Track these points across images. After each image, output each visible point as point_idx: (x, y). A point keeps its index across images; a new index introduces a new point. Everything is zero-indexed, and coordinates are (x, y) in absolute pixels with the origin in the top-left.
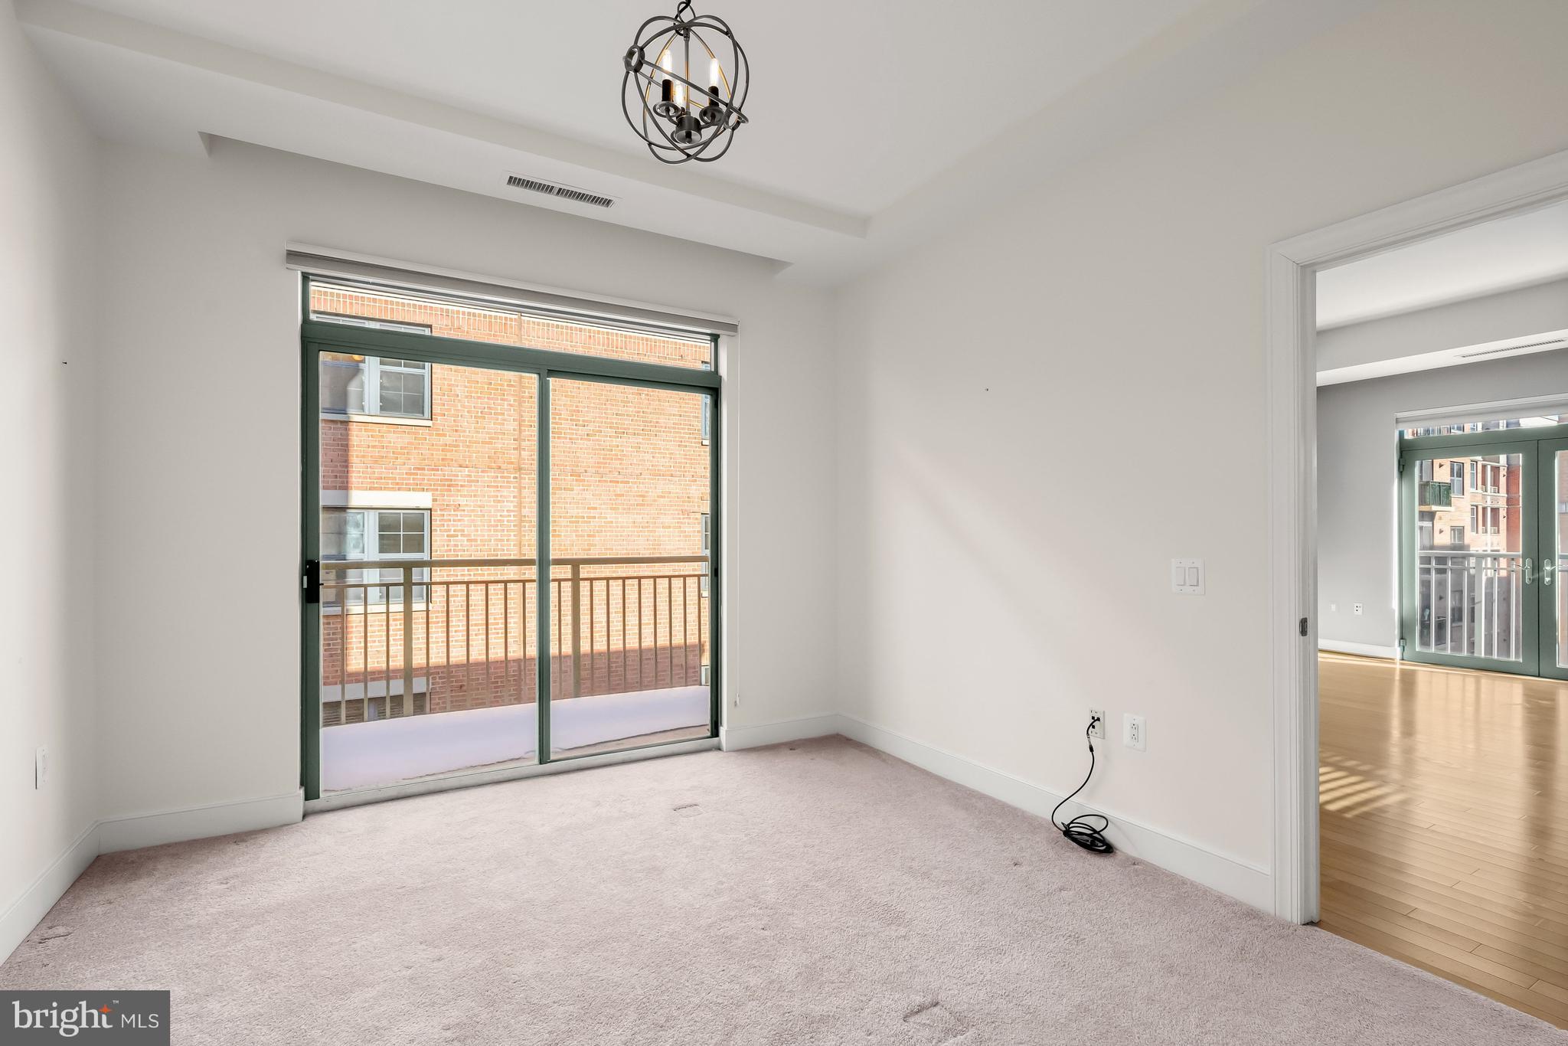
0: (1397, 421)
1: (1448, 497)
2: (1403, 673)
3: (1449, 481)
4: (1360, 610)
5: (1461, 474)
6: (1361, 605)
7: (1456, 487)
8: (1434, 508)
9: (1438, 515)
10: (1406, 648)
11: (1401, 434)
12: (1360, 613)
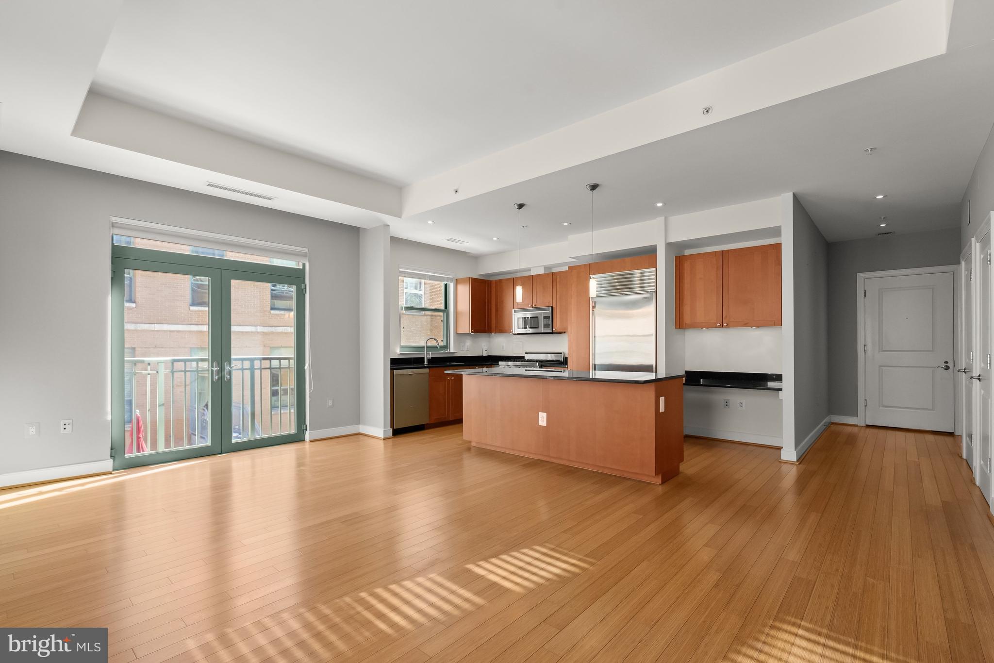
4: (68, 427)
6: (70, 421)
10: (116, 459)
12: (69, 431)
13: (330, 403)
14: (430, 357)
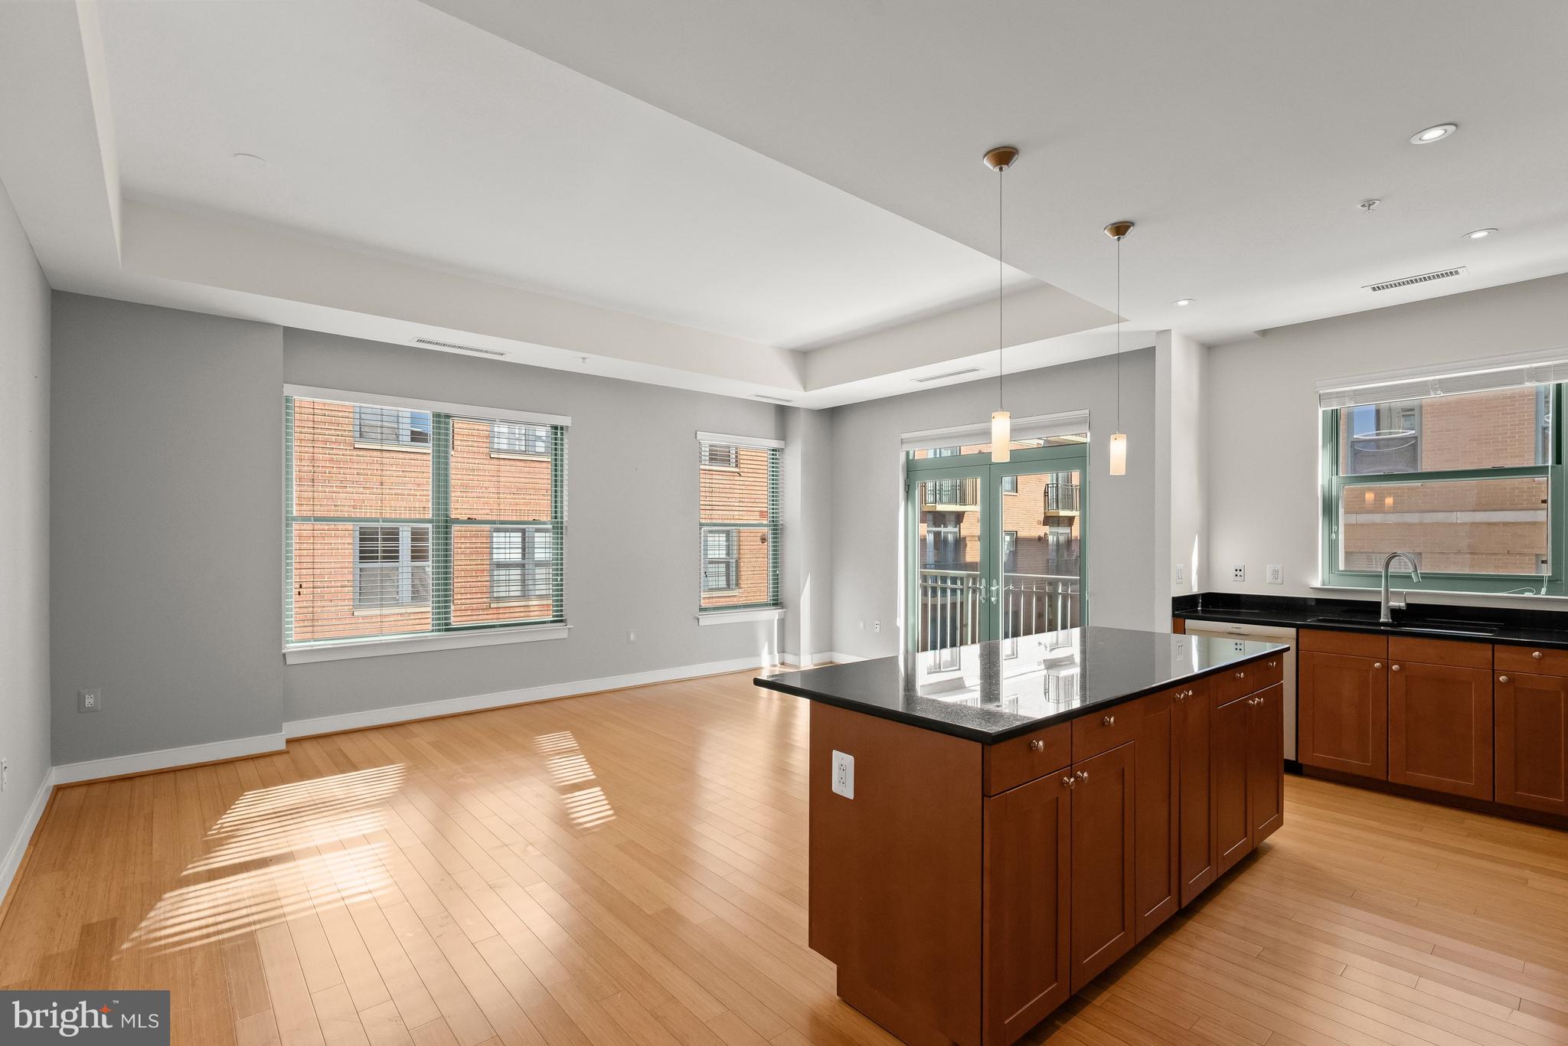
0: (902, 442)
4: (878, 626)
6: (878, 622)
11: (908, 454)
12: (878, 630)
14: (1403, 604)
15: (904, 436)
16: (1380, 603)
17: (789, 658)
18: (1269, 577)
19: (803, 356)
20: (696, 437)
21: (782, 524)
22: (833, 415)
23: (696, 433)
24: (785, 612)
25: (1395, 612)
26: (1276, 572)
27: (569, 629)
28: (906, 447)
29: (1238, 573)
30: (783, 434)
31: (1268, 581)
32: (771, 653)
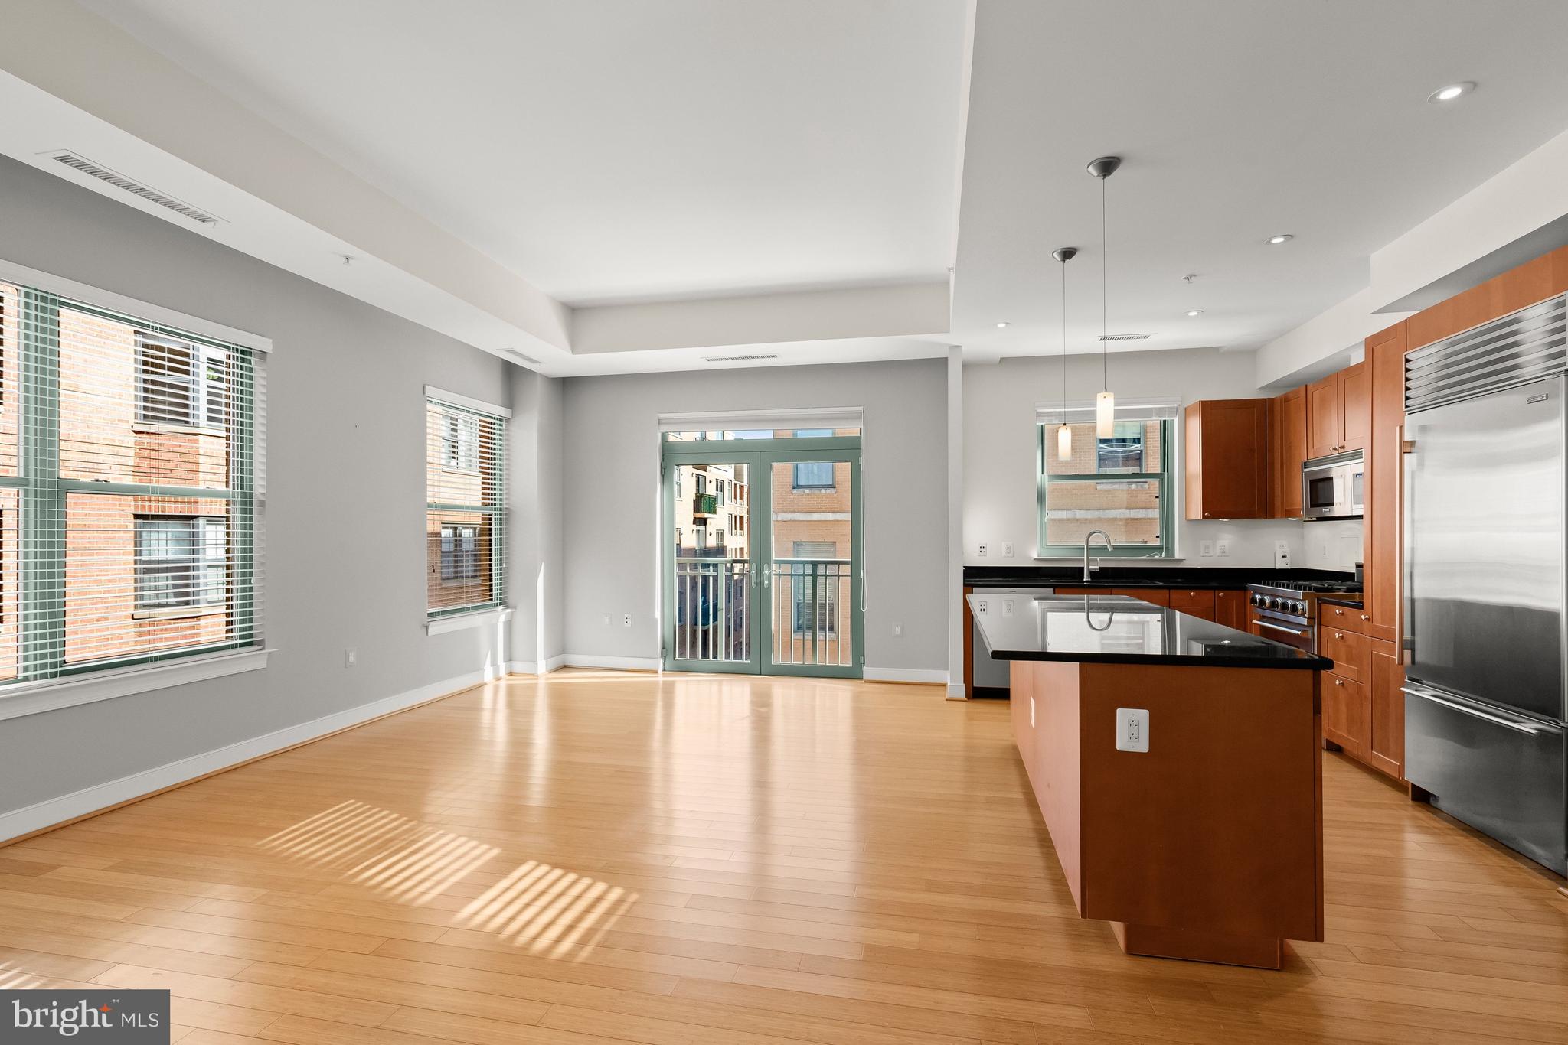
0: (660, 422)
1: (715, 507)
2: (664, 683)
3: (715, 495)
4: (629, 621)
5: (722, 490)
6: (630, 616)
7: (719, 500)
8: (706, 515)
9: (709, 520)
10: (667, 660)
11: (664, 436)
12: (629, 624)
13: (898, 630)
14: (1097, 567)
15: (662, 416)
16: (1083, 568)
17: (519, 667)
18: (1004, 552)
19: (574, 312)
20: (424, 393)
21: (506, 508)
22: (566, 386)
23: (424, 387)
24: (512, 613)
25: (1093, 574)
26: (1009, 548)
27: (269, 654)
28: (664, 429)
29: (982, 549)
30: (510, 401)
31: (1003, 555)
32: (494, 664)
